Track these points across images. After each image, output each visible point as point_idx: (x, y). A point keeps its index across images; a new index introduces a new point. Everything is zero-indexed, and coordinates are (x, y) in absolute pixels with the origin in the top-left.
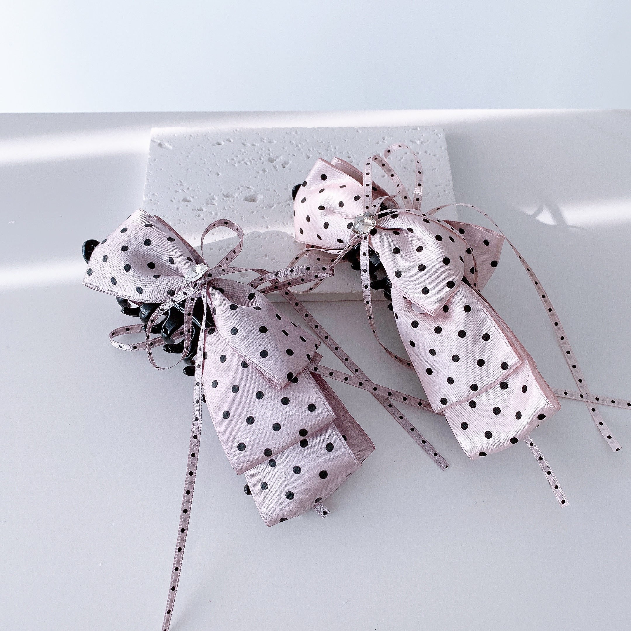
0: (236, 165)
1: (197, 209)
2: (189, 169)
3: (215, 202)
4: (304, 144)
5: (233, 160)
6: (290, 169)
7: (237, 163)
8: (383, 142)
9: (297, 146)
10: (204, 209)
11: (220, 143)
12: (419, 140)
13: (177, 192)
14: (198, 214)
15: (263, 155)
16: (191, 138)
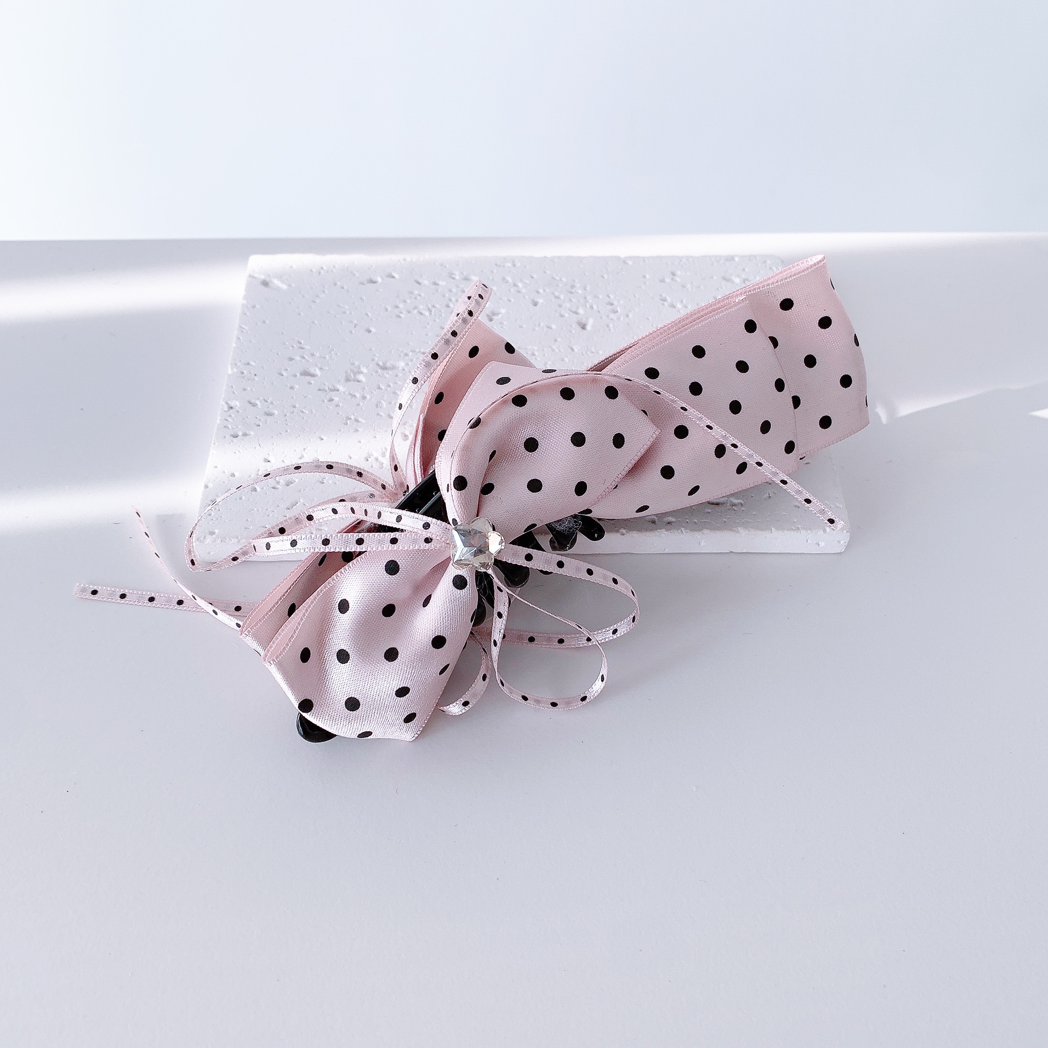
0: (402, 316)
1: (327, 389)
2: (316, 322)
3: (361, 377)
4: (527, 282)
5: (397, 307)
6: (501, 323)
7: (404, 312)
8: (672, 279)
9: (515, 285)
10: (341, 388)
11: (374, 279)
12: (738, 276)
13: (291, 359)
14: (328, 397)
15: (454, 299)
16: (322, 271)
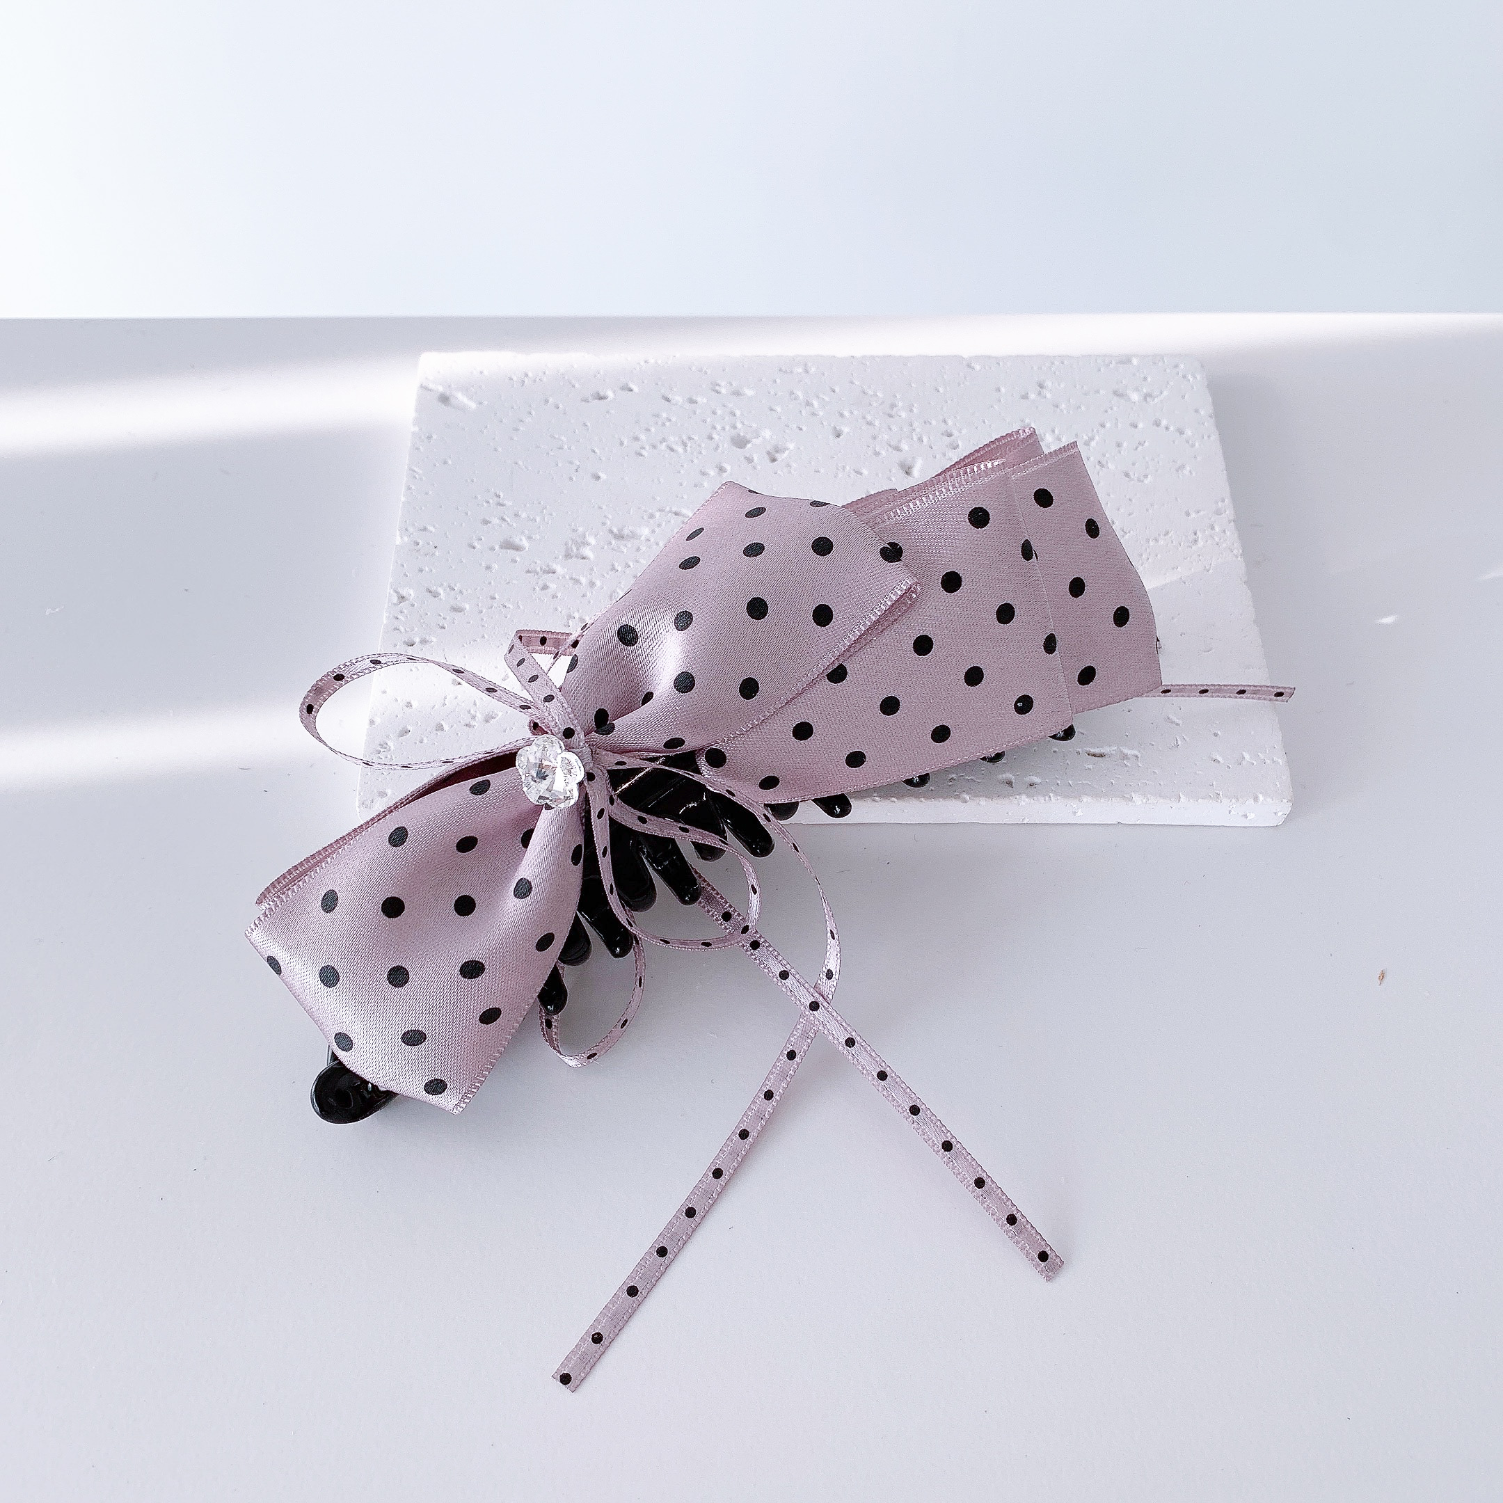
0: (644, 452)
1: (538, 569)
2: (520, 463)
3: (587, 551)
4: (827, 399)
5: (637, 439)
6: (789, 466)
7: (647, 448)
8: (1040, 394)
9: (808, 404)
10: (559, 569)
11: (602, 394)
12: (1137, 389)
13: (486, 522)
14: (541, 583)
15: (719, 427)
16: (526, 380)
